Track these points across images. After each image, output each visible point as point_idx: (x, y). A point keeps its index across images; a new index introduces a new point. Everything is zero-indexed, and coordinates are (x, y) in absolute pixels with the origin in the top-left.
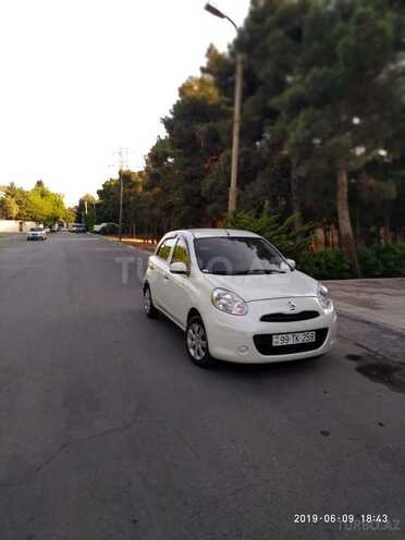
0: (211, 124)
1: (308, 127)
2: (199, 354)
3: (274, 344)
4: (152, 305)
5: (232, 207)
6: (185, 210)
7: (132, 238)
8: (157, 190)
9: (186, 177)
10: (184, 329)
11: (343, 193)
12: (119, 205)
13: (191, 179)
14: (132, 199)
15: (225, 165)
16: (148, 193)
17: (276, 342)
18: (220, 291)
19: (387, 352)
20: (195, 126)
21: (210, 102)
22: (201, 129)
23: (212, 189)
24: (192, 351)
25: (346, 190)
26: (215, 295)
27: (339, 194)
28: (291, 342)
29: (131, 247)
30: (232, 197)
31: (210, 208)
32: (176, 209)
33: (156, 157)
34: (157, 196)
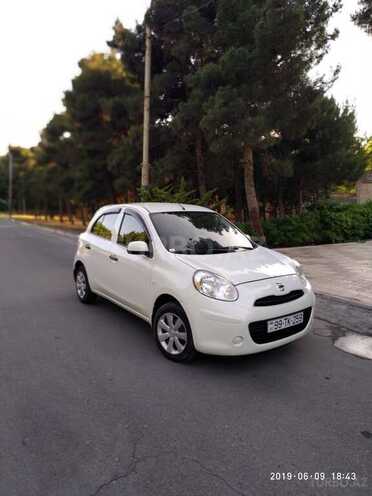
0: (117, 99)
1: (225, 104)
2: (175, 348)
3: (269, 331)
4: (88, 289)
5: (144, 182)
6: (88, 186)
7: (22, 213)
8: (52, 165)
9: (89, 151)
10: (149, 320)
11: (249, 170)
12: (7, 181)
13: (93, 153)
14: (22, 174)
15: (134, 141)
16: (41, 168)
17: (271, 328)
18: (202, 274)
19: (347, 323)
20: (100, 100)
21: (113, 77)
22: (108, 103)
23: (119, 165)
24: (164, 344)
25: (252, 168)
26: (198, 279)
27: (246, 171)
28: (283, 327)
29: (25, 224)
30: (144, 172)
31: (118, 182)
32: (76, 185)
33: (53, 130)
34: (53, 171)
